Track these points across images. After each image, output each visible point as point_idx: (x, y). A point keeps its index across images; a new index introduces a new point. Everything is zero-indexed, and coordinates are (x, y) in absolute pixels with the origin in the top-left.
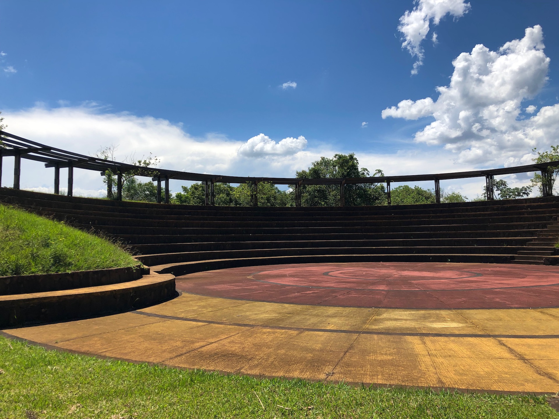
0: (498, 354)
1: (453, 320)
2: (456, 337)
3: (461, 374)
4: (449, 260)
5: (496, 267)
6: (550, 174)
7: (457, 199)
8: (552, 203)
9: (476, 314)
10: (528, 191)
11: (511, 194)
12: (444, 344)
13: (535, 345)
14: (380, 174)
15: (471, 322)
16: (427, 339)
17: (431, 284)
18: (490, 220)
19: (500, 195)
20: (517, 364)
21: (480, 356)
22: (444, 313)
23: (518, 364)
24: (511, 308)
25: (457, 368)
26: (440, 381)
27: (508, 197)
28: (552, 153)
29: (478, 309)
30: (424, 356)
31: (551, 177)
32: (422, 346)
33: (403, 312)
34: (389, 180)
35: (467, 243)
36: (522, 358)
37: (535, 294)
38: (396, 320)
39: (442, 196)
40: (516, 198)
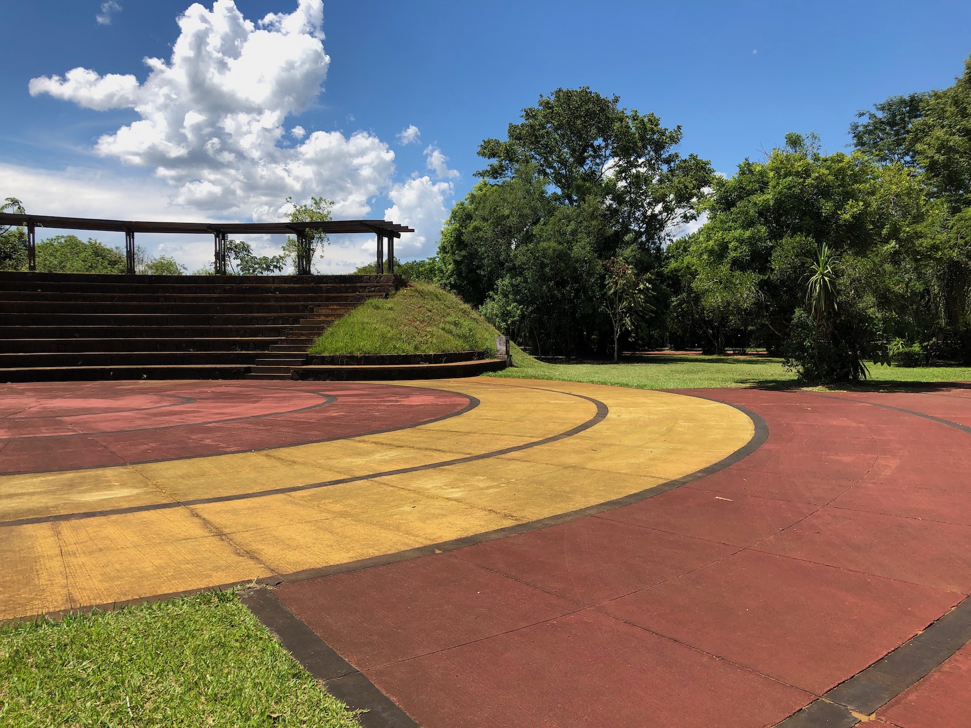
0: (185, 532)
1: (123, 485)
2: (122, 513)
3: (112, 579)
4: (145, 376)
5: (220, 386)
6: (309, 240)
7: (167, 269)
8: (308, 285)
9: (167, 469)
10: (281, 264)
11: (256, 266)
12: (95, 530)
13: (244, 509)
14: (16, 208)
15: (154, 485)
16: (64, 525)
17: (101, 422)
18: (218, 308)
19: (240, 267)
20: (211, 544)
21: (154, 540)
22: (110, 473)
23: (209, 544)
24: (226, 453)
25: (107, 570)
26: (70, 599)
27: (251, 271)
28: (313, 208)
29: (173, 459)
30: (50, 558)
31: (309, 246)
32: (51, 540)
33: (29, 481)
34: (33, 222)
35: (178, 346)
36: (220, 534)
37: (265, 428)
38: (10, 496)
39: (142, 260)
40: (264, 275)
